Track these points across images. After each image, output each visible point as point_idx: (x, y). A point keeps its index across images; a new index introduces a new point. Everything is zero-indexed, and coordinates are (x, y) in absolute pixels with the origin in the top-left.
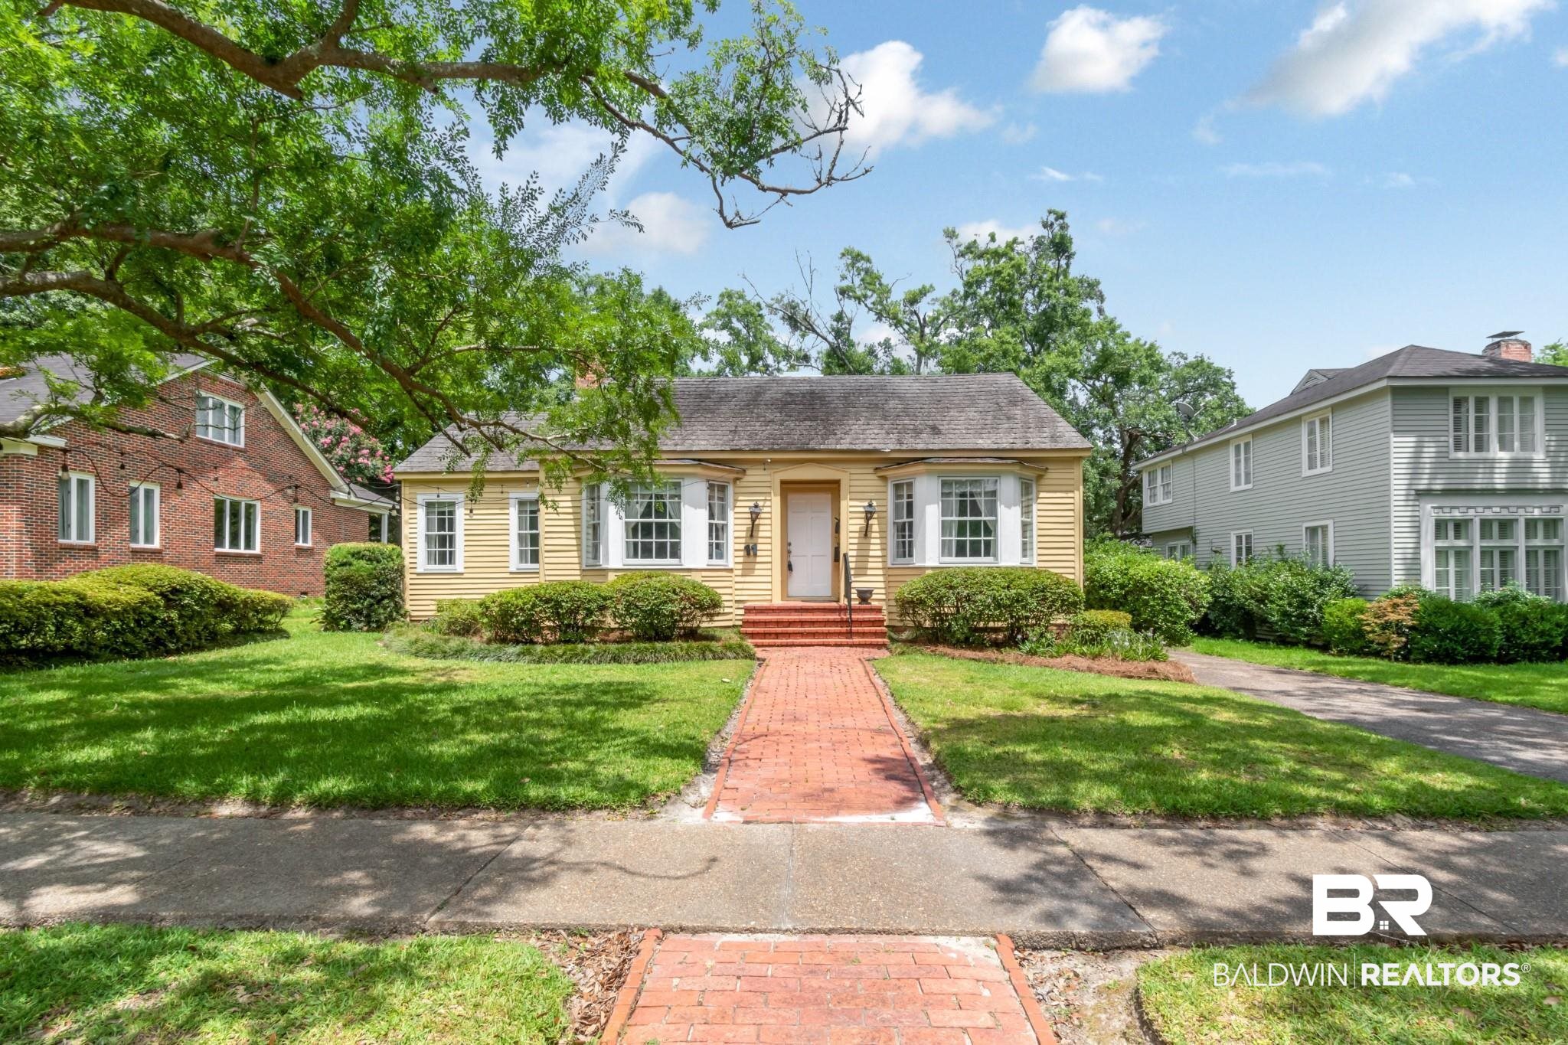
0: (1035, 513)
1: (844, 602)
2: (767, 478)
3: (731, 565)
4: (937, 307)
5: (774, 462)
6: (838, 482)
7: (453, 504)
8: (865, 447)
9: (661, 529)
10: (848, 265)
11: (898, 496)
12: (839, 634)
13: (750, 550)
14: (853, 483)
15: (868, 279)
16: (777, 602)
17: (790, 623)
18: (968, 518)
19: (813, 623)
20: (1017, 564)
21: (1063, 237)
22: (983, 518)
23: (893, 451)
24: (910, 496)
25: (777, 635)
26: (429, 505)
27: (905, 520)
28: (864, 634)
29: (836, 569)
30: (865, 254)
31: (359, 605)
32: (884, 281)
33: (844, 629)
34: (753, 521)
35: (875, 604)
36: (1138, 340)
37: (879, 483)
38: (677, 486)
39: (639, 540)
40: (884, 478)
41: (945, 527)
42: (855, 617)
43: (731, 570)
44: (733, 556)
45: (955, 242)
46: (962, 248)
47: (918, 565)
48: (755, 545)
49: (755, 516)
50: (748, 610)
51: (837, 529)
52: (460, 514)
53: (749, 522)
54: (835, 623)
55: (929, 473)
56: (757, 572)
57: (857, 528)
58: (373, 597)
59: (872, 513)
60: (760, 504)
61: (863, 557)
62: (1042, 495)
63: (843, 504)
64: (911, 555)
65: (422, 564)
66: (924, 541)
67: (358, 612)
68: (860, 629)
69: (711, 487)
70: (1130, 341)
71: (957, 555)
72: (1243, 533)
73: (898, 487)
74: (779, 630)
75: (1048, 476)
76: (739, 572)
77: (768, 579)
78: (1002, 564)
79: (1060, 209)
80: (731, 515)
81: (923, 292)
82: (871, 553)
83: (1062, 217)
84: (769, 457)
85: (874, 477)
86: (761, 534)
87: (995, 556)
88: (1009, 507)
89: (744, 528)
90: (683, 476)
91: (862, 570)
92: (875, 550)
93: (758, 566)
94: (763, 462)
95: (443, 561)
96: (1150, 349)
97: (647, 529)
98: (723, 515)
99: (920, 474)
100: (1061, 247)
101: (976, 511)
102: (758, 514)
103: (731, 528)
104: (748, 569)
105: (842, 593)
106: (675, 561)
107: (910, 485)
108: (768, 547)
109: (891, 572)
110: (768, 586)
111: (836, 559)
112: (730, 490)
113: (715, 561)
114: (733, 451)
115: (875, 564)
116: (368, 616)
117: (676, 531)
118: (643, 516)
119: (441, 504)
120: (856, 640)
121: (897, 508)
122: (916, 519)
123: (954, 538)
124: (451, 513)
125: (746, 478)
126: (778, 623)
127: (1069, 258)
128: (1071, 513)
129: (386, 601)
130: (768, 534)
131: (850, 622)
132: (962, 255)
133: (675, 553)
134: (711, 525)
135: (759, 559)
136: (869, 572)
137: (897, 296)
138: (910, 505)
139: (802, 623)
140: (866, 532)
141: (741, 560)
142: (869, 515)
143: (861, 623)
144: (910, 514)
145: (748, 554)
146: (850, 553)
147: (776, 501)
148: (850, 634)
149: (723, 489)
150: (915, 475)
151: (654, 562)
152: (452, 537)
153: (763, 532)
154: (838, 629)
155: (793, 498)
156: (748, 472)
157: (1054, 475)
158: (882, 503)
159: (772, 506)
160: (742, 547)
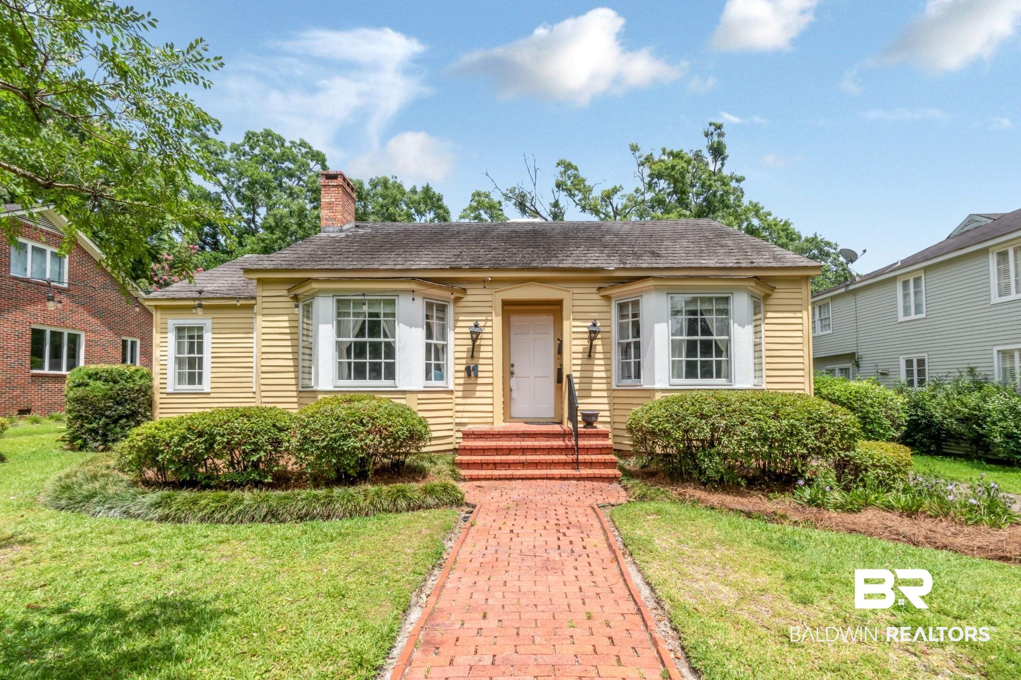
0: (763, 334)
1: (568, 425)
2: (489, 298)
3: (451, 387)
4: (624, 201)
5: (494, 281)
6: (559, 303)
7: (200, 329)
8: (588, 266)
9: (375, 349)
10: (561, 173)
11: (623, 316)
12: (564, 464)
13: (471, 372)
14: (576, 303)
15: (576, 182)
16: (500, 425)
17: (510, 451)
18: (699, 337)
19: (535, 450)
20: (750, 386)
21: (719, 143)
22: (715, 337)
23: (617, 269)
24: (635, 315)
25: (495, 465)
26: (180, 330)
27: (631, 340)
28: (591, 464)
29: (559, 390)
30: (574, 164)
31: (95, 425)
32: (587, 183)
33: (570, 458)
34: (474, 341)
35: (601, 427)
36: (775, 219)
37: (602, 302)
38: (392, 303)
39: (352, 360)
40: (607, 298)
41: (675, 347)
42: (582, 443)
43: (451, 392)
44: (453, 378)
45: (638, 154)
46: (642, 159)
47: (646, 387)
48: (476, 366)
49: (475, 336)
50: (467, 435)
51: (560, 351)
52: (208, 337)
53: (470, 342)
54: (559, 450)
55: (658, 289)
56: (478, 394)
57: (580, 349)
58: (107, 417)
59: (595, 332)
60: (481, 324)
61: (587, 378)
62: (769, 315)
63: (566, 324)
64: (638, 376)
65: (171, 385)
66: (653, 362)
67: (94, 431)
68: (587, 457)
69: (429, 306)
70: (770, 218)
71: (687, 376)
72: (915, 357)
73: (622, 307)
74: (498, 458)
75: (775, 295)
76: (460, 394)
77: (490, 401)
78: (737, 386)
79: (718, 121)
80: (451, 335)
81: (615, 191)
82: (595, 374)
83: (719, 127)
84: (489, 275)
85: (597, 296)
86: (482, 355)
87: (728, 376)
88: (742, 325)
89: (465, 348)
90: (398, 292)
91: (587, 392)
92: (599, 372)
93: (479, 388)
94: (484, 281)
95: (191, 381)
96: (784, 225)
97: (360, 350)
98: (443, 336)
99: (648, 291)
100: (718, 152)
101: (706, 331)
102: (478, 334)
103: (451, 348)
104: (469, 391)
105: (566, 415)
106: (389, 382)
107: (636, 304)
108: (490, 368)
109: (615, 394)
110: (490, 408)
111: (559, 380)
112: (451, 310)
113: (433, 383)
114: (453, 269)
115: (599, 386)
116: (104, 435)
117: (390, 351)
118: (357, 336)
119: (190, 329)
120: (584, 472)
121: (622, 328)
122: (642, 339)
123: (684, 359)
124: (200, 337)
125: (467, 298)
126: (498, 451)
127: (723, 159)
128: (800, 334)
129: (123, 421)
130: (489, 355)
131: (576, 450)
132: (642, 164)
133: (391, 373)
134: (428, 346)
135: (480, 381)
136: (593, 394)
137: (596, 193)
138: (636, 326)
139: (524, 450)
140: (590, 353)
141: (461, 381)
142: (593, 334)
143: (588, 450)
144: (637, 334)
145: (469, 375)
146: (575, 374)
147: (497, 321)
148: (576, 464)
149: (442, 308)
150: (641, 293)
151: (368, 384)
152: (201, 359)
153: (484, 353)
154: (562, 457)
155: (516, 320)
156: (469, 292)
157: (782, 294)
158: (606, 323)
159: (494, 326)
160: (463, 368)
